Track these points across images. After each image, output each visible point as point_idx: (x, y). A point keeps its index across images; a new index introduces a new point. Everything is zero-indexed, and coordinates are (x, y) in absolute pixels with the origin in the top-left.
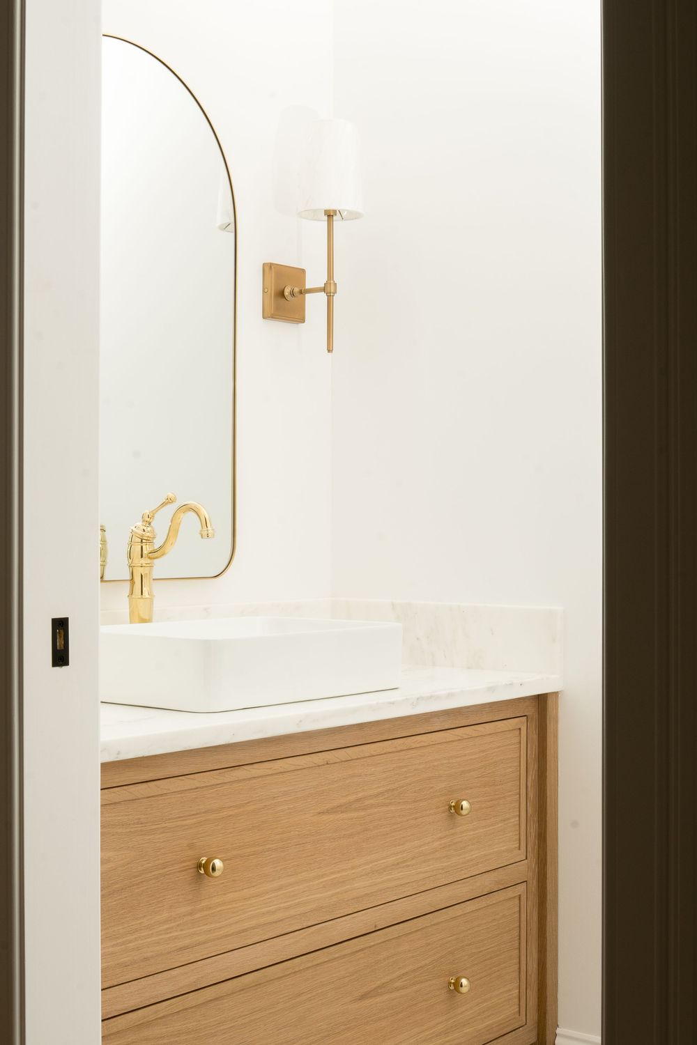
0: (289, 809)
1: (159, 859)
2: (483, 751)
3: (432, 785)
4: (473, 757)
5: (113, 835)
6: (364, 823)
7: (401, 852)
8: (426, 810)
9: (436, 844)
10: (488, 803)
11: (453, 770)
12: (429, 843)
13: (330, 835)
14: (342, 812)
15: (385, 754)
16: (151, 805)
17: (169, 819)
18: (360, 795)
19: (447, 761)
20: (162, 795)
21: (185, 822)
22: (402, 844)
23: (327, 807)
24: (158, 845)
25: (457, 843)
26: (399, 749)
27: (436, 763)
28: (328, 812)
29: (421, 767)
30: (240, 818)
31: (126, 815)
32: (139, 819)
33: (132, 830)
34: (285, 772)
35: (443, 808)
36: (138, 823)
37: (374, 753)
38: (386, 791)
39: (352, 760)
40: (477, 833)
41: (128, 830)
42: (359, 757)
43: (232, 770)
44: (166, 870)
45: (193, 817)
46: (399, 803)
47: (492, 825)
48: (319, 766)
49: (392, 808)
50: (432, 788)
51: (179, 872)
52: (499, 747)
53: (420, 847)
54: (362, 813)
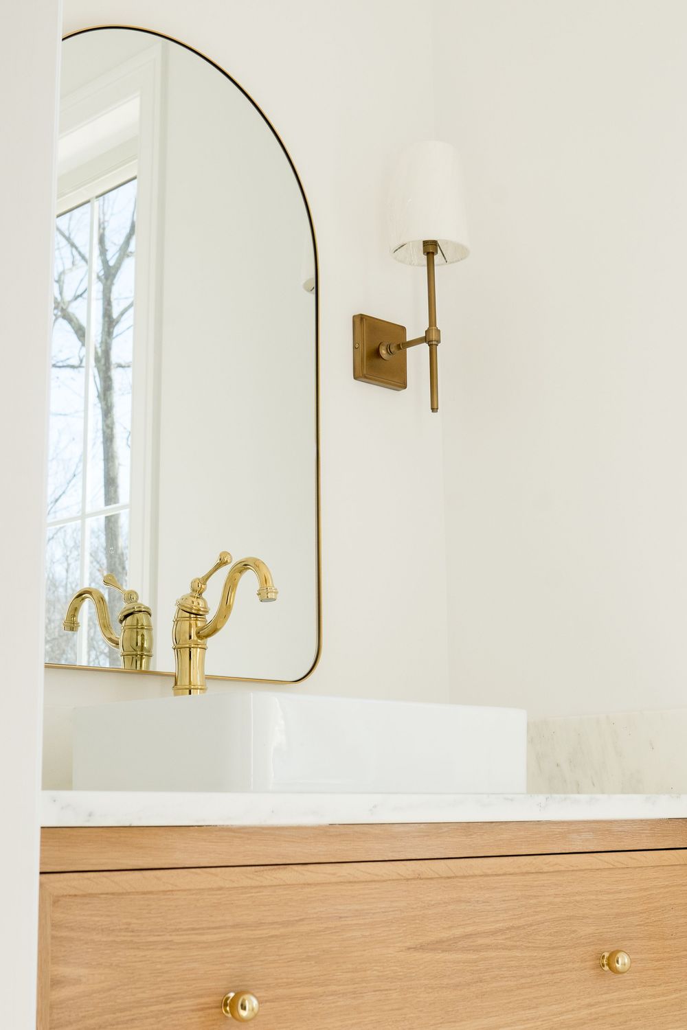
0: (364, 936)
1: (159, 988)
2: (645, 890)
3: (574, 929)
4: (631, 896)
5: (86, 943)
6: (477, 971)
7: (533, 1019)
8: (568, 963)
9: (584, 1013)
10: (656, 963)
11: (604, 911)
12: (573, 1010)
13: (427, 982)
14: (443, 951)
15: (504, 874)
16: (148, 905)
17: (178, 930)
18: (469, 929)
19: (594, 897)
20: (165, 892)
21: (204, 938)
22: (533, 1008)
23: (420, 941)
24: (159, 966)
25: (613, 1015)
26: (524, 870)
27: (578, 898)
28: (421, 948)
29: (558, 900)
30: (290, 941)
31: (108, 916)
32: (129, 924)
33: (118, 939)
34: (355, 882)
35: (591, 963)
36: (126, 930)
37: (489, 872)
38: (508, 929)
39: (457, 877)
40: (641, 1005)
41: (111, 938)
42: (466, 874)
43: (275, 869)
44: (171, 1005)
45: (215, 931)
46: (528, 947)
47: (663, 995)
48: (408, 880)
49: (517, 954)
50: (574, 931)
51: (193, 1011)
52: (667, 886)
53: (561, 1013)
54: (474, 956)
